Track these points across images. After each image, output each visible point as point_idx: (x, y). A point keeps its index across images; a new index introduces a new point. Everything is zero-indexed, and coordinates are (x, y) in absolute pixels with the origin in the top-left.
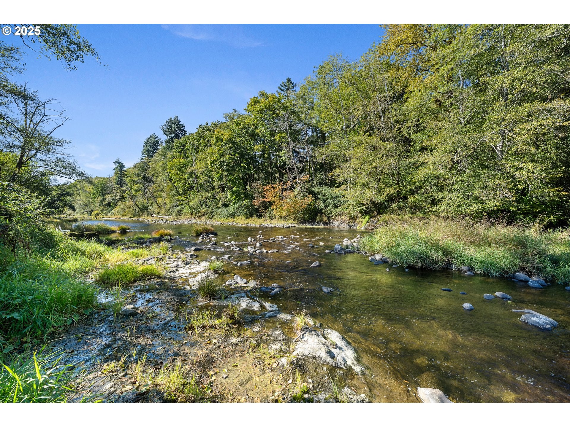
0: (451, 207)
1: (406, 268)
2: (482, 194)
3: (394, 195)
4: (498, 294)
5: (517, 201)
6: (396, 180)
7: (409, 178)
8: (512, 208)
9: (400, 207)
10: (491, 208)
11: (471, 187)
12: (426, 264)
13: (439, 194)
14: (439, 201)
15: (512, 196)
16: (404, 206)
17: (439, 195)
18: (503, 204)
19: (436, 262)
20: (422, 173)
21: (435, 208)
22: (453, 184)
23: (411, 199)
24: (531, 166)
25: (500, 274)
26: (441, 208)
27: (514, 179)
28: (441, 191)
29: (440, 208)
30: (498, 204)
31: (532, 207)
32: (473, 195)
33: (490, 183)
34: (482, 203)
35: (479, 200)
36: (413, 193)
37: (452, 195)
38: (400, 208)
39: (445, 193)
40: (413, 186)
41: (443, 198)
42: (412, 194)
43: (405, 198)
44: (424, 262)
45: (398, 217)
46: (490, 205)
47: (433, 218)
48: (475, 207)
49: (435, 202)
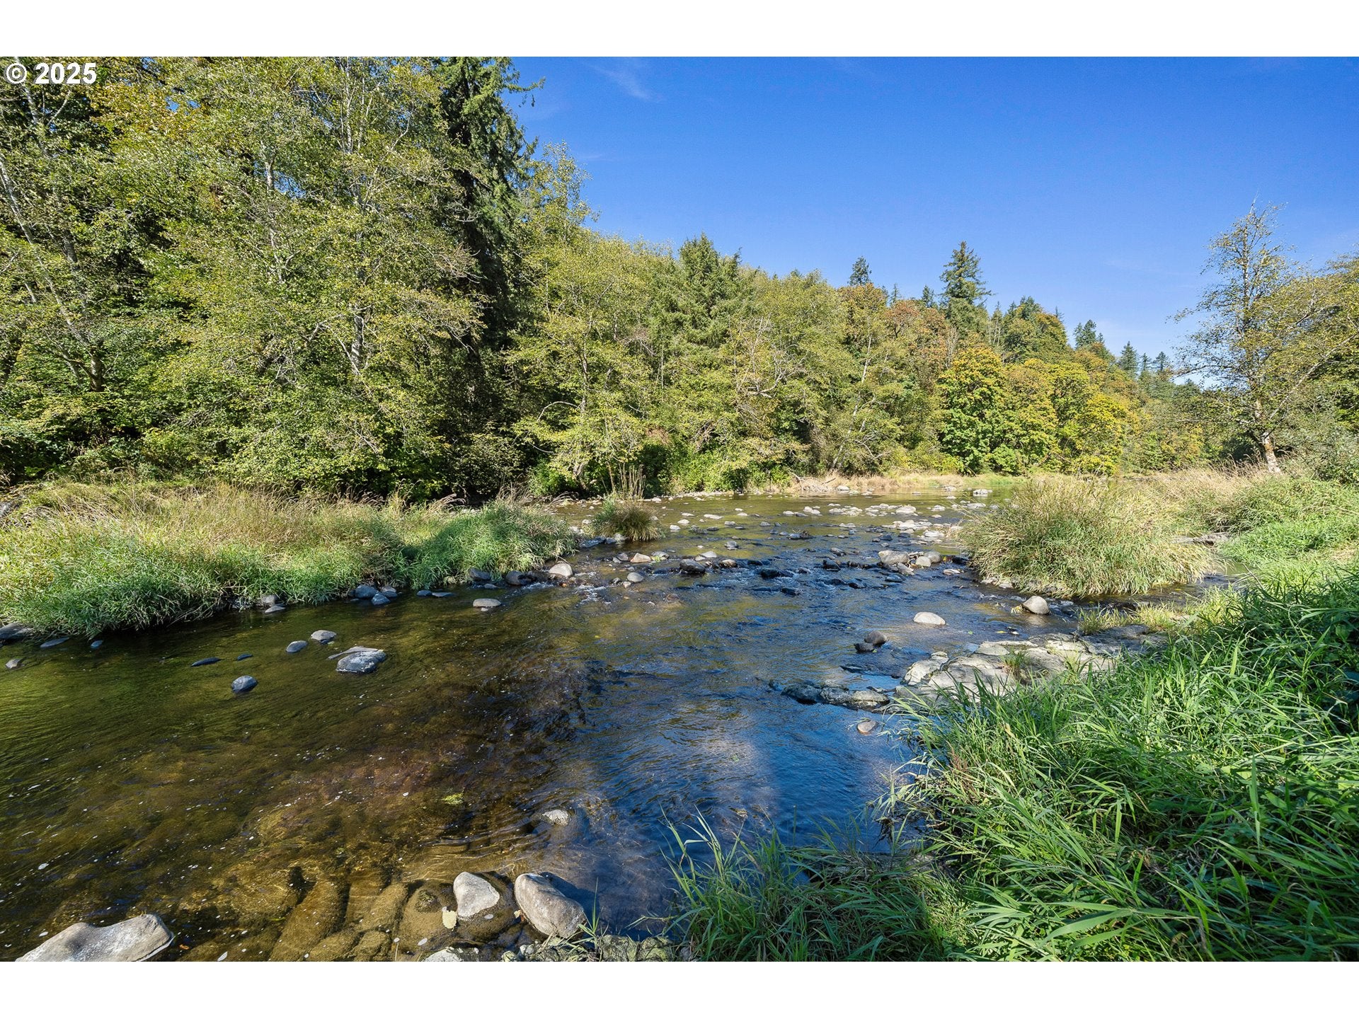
0: (265, 462)
1: (96, 639)
2: (329, 439)
3: (88, 420)
4: (317, 636)
5: (387, 454)
6: (92, 376)
7: (141, 376)
8: (381, 467)
9: (115, 460)
10: (346, 466)
11: (306, 422)
12: (163, 614)
13: (234, 429)
14: (237, 448)
15: (378, 446)
16: (129, 458)
17: (234, 434)
18: (366, 460)
19: (195, 601)
20: (178, 370)
21: (225, 466)
22: (267, 409)
23: (150, 437)
24: (402, 394)
25: (334, 596)
26: (241, 464)
27: (380, 415)
28: (238, 424)
29: (238, 466)
30: (356, 459)
31: (410, 465)
32: (312, 439)
33: (341, 418)
34: (332, 457)
35: (324, 451)
36: (159, 422)
37: (264, 435)
38: (114, 463)
39: (248, 430)
40: (158, 403)
41: (244, 440)
42: (155, 424)
43: (132, 433)
44: (159, 608)
45: (106, 488)
46: (347, 460)
47: (224, 488)
48: (317, 466)
49: (223, 450)
